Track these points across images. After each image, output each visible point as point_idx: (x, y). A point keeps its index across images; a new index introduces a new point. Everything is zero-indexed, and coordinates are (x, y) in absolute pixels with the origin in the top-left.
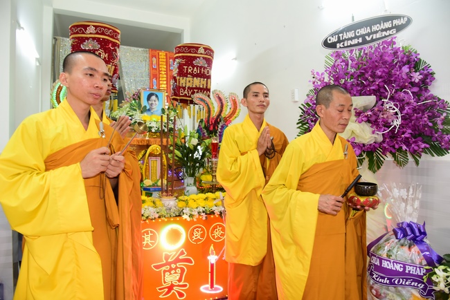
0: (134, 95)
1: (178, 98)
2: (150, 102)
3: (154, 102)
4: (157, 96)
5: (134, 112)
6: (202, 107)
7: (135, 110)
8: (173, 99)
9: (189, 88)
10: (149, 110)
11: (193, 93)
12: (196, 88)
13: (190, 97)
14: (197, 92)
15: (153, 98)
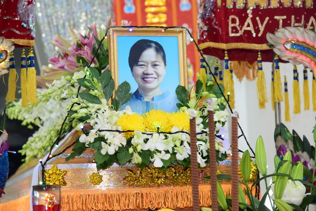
0: (79, 46)
1: (223, 46)
2: (139, 70)
3: (150, 70)
4: (159, 49)
5: (93, 107)
6: (300, 69)
7: (95, 99)
8: (208, 51)
9: (257, 11)
10: (137, 95)
11: (272, 27)
12: (281, 10)
13: (262, 40)
14: (286, 24)
15: (149, 55)
